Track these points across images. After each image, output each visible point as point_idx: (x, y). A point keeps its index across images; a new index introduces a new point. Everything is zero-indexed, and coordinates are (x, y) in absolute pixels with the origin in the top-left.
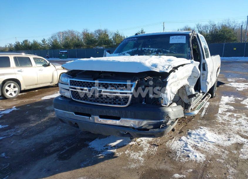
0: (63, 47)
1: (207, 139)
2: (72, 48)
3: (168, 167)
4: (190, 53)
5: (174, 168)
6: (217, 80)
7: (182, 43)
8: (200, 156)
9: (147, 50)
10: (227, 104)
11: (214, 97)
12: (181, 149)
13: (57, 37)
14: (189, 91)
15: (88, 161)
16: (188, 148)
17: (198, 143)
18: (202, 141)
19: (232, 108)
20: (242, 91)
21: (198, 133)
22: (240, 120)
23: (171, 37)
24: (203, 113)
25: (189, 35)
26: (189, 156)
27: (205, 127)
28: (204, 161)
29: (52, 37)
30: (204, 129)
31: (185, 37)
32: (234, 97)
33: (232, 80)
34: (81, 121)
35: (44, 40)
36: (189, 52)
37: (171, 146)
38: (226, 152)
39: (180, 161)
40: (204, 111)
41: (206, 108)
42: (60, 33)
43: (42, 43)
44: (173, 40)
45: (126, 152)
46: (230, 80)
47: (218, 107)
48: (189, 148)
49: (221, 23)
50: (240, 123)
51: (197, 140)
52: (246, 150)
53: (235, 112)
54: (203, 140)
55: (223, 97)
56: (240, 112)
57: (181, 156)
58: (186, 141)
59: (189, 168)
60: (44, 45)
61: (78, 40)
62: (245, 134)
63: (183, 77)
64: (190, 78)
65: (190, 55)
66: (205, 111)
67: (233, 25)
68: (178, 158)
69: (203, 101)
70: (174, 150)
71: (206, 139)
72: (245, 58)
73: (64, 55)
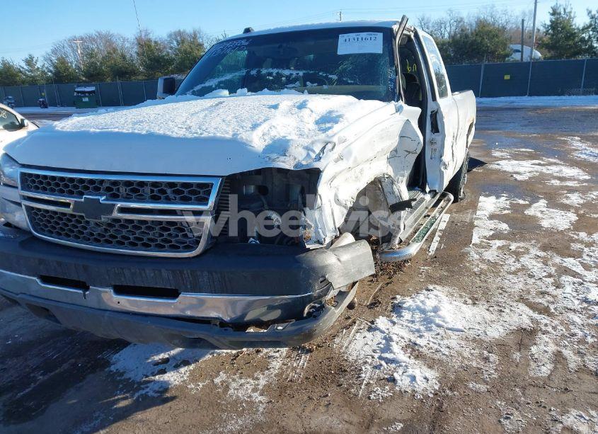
0: (83, 76)
1: (443, 324)
2: (109, 80)
3: (336, 421)
4: (395, 83)
5: (351, 423)
6: (467, 155)
7: (372, 54)
8: (425, 378)
9: (274, 74)
10: (492, 217)
11: (461, 199)
12: (373, 357)
13: (69, 50)
14: (393, 193)
15: (96, 419)
16: (392, 352)
17: (421, 337)
18: (431, 330)
19: (504, 226)
20: (526, 182)
21: (421, 305)
22: (525, 260)
23: (342, 38)
24: (434, 245)
25: (391, 30)
26: (394, 380)
27: (438, 287)
28: (435, 390)
29: (54, 52)
30: (435, 292)
31: (380, 36)
32: (509, 198)
33: (502, 154)
34: (60, 304)
35: (32, 58)
36: (391, 80)
37: (347, 348)
38: (493, 357)
39: (369, 398)
40: (437, 238)
41: (440, 230)
42: (74, 39)
43: (26, 67)
44: (346, 46)
45: (217, 380)
46: (497, 154)
47: (471, 226)
48: (394, 354)
49: (476, 15)
50: (524, 268)
51: (417, 326)
52: (545, 349)
53: (511, 237)
54: (434, 327)
55: (482, 198)
56: (523, 239)
57: (371, 382)
58: (387, 331)
59: (395, 420)
60: (31, 71)
61: (124, 57)
62: (540, 301)
63: (371, 155)
64: (394, 156)
65: (395, 87)
66: (439, 239)
67: (501, 20)
68: (363, 387)
69: (433, 215)
70: (356, 361)
71: (441, 323)
72: (530, 98)
73: (86, 100)
